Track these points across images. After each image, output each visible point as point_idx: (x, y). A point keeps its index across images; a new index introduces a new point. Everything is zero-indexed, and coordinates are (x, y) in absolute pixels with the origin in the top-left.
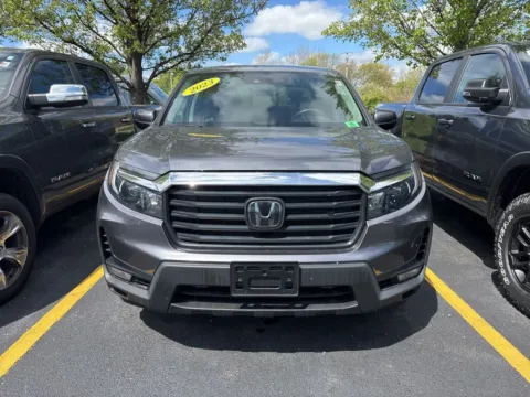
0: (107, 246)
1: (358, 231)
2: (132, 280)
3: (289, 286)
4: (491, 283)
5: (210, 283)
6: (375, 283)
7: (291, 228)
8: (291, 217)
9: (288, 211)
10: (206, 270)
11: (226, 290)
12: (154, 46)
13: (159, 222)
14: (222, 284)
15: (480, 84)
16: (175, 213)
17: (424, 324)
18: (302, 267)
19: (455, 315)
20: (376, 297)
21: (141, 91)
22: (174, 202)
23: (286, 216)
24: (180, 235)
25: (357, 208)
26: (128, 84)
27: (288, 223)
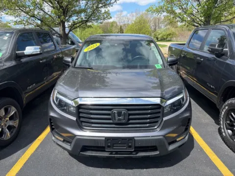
0: (52, 126)
1: (159, 122)
2: (64, 141)
3: (130, 147)
4: (218, 133)
5: (96, 145)
6: (167, 144)
7: (131, 121)
8: (131, 117)
9: (130, 115)
10: (95, 140)
11: (104, 147)
12: (70, 16)
13: (74, 119)
14: (101, 146)
15: (215, 46)
16: (81, 115)
17: (188, 155)
18: (136, 138)
19: (202, 150)
20: (167, 149)
21: (65, 37)
22: (80, 110)
23: (129, 116)
24: (83, 124)
25: (159, 112)
26: (59, 34)
27: (129, 119)
